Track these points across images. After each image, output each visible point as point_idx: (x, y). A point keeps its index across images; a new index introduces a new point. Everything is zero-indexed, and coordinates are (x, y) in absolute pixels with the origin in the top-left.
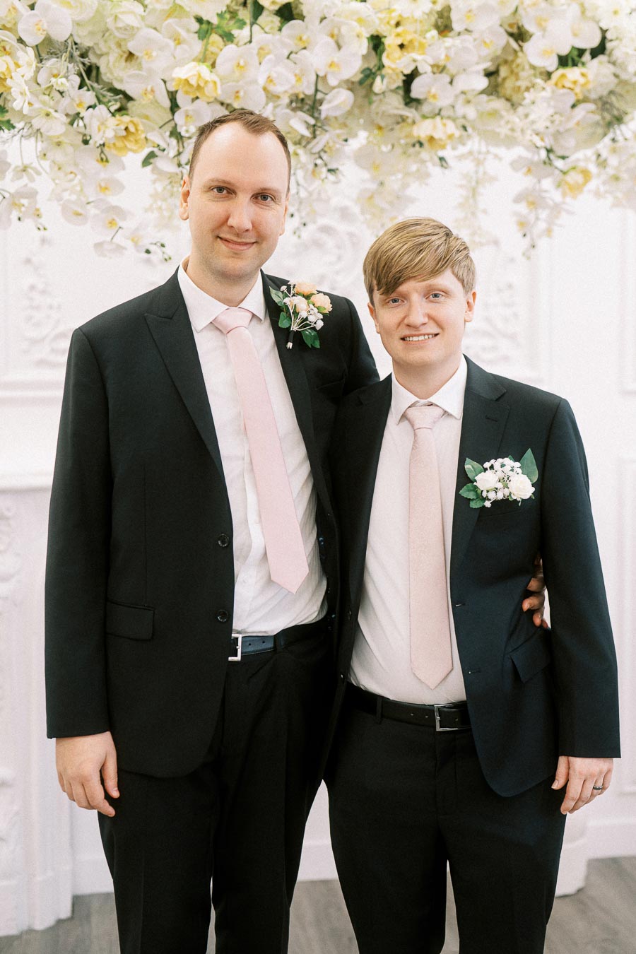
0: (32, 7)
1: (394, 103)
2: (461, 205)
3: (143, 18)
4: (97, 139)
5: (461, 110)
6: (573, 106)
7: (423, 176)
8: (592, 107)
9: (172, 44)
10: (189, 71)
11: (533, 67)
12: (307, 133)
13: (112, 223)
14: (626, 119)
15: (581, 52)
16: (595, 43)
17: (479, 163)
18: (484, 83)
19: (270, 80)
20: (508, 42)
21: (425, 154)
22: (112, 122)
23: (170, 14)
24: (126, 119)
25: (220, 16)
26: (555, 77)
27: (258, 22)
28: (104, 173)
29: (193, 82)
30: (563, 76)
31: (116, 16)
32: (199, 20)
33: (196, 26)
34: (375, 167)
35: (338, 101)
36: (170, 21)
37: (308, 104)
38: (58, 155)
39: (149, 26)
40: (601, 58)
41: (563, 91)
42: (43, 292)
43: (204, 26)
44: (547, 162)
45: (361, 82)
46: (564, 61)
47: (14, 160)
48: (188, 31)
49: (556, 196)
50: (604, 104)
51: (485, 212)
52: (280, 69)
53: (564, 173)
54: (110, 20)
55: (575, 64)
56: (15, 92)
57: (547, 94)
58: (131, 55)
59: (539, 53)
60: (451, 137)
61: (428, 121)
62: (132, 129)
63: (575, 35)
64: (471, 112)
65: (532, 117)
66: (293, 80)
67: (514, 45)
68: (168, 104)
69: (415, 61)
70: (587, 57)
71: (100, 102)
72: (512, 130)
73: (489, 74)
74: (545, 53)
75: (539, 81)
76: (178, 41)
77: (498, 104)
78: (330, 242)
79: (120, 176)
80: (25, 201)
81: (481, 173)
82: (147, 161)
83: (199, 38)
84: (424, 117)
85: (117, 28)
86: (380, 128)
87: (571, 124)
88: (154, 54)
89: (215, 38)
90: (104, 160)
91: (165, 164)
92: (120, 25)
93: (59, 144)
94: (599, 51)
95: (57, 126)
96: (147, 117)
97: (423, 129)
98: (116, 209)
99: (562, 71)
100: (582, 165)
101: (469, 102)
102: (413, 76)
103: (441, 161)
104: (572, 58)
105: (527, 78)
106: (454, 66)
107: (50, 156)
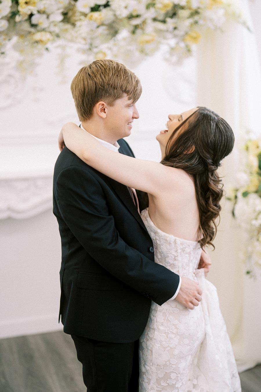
1: (26, 26)
5: (52, 28)
6: (98, 27)
8: (105, 27)
11: (80, 12)
14: (119, 33)
15: (99, 6)
16: (104, 2)
18: (61, 18)
21: (40, 46)
26: (89, 15)
34: (21, 51)
35: (1, 25)
40: (108, 8)
41: (91, 21)
44: (90, 49)
45: (11, 17)
46: (92, 10)
50: (110, 26)
53: (96, 54)
55: (97, 11)
57: (86, 23)
59: (83, 6)
60: (49, 40)
61: (39, 33)
64: (57, 30)
65: (80, 32)
67: (73, 2)
70: (101, 8)
72: (72, 37)
73: (64, 14)
75: (82, 17)
77: (68, 26)
84: (38, 31)
86: (21, 36)
87: (97, 35)
94: (107, 5)
97: (38, 36)
99: (92, 13)
100: (103, 51)
101: (55, 25)
102: (31, 15)
103: (47, 49)
104: (95, 9)
105: (77, 16)
106: (48, 11)
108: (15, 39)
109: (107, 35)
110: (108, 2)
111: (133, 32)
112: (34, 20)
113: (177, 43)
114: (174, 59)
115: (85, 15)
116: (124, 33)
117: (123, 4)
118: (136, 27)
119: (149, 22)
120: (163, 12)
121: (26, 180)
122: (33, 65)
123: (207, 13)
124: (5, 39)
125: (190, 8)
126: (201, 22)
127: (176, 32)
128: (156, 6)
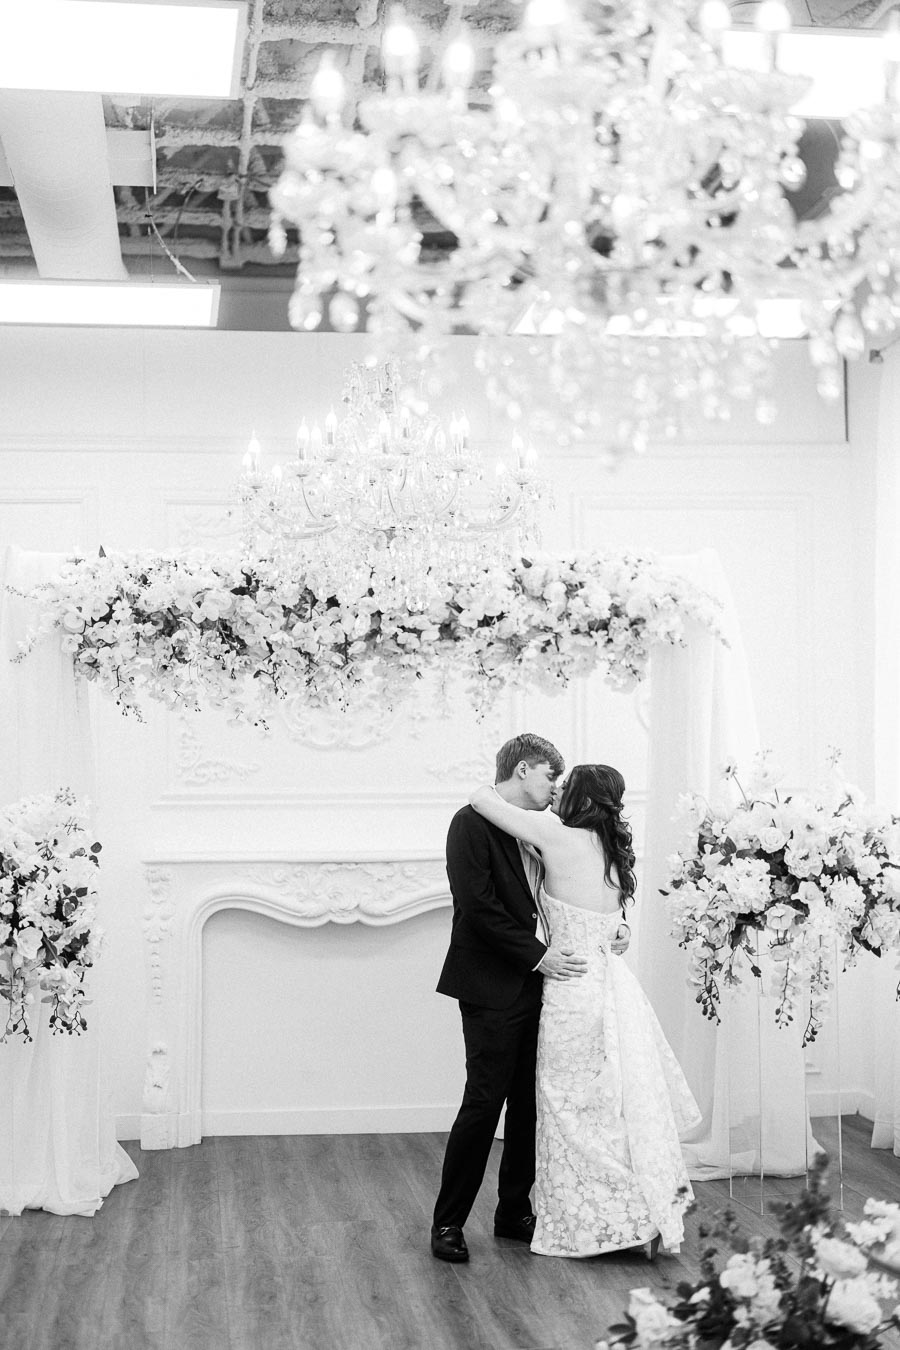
0: (199, 604)
1: (391, 646)
2: (436, 695)
3: (255, 607)
4: (230, 668)
5: (425, 649)
6: (490, 645)
7: (411, 682)
8: (501, 645)
9: (269, 619)
10: (277, 637)
11: (466, 626)
12: (341, 664)
13: (237, 710)
14: (523, 650)
15: (492, 618)
16: (499, 614)
18: (439, 634)
19: (321, 637)
20: (451, 613)
21: (406, 673)
22: (238, 658)
23: (269, 605)
24: (245, 657)
25: (295, 606)
26: (475, 632)
27: (315, 607)
28: (233, 684)
29: (280, 642)
30: (481, 631)
31: (241, 608)
32: (284, 607)
33: (282, 610)
34: (385, 675)
35: (357, 648)
36: (270, 609)
37: (342, 648)
38: (208, 675)
39: (258, 611)
40: (503, 622)
41: (481, 638)
42: (192, 738)
43: (287, 610)
45: (370, 637)
46: (481, 624)
47: (186, 678)
48: (279, 613)
50: (510, 642)
51: (450, 698)
52: (327, 632)
54: (238, 610)
55: (488, 625)
56: (190, 650)
57: (473, 640)
58: (247, 624)
59: (465, 620)
60: (419, 664)
61: (408, 656)
62: (248, 662)
64: (432, 650)
66: (333, 637)
67: (455, 614)
68: (267, 649)
70: (495, 619)
71: (232, 648)
74: (472, 620)
75: (466, 636)
76: (273, 617)
77: (449, 643)
78: (376, 705)
79: (241, 685)
80: (190, 698)
81: (446, 677)
82: (256, 676)
83: (285, 616)
84: (407, 653)
87: (489, 654)
89: (292, 614)
90: (234, 678)
92: (243, 611)
93: (209, 670)
95: (211, 661)
96: (256, 654)
97: (405, 660)
98: (237, 703)
99: (480, 629)
100: (502, 675)
101: (430, 645)
102: (396, 635)
103: (418, 674)
104: (486, 622)
105: (460, 632)
106: (418, 628)
107: (205, 676)
108: (377, 659)
109: (507, 652)
110: (503, 613)
111: (544, 650)
112: (400, 640)
114: (621, 682)
116: (531, 652)
118: (548, 643)
119: (566, 635)
120: (584, 624)
121: (388, 863)
123: (650, 625)
124: (363, 660)
125: (627, 616)
126: (642, 635)
127: (611, 646)
128: (571, 617)
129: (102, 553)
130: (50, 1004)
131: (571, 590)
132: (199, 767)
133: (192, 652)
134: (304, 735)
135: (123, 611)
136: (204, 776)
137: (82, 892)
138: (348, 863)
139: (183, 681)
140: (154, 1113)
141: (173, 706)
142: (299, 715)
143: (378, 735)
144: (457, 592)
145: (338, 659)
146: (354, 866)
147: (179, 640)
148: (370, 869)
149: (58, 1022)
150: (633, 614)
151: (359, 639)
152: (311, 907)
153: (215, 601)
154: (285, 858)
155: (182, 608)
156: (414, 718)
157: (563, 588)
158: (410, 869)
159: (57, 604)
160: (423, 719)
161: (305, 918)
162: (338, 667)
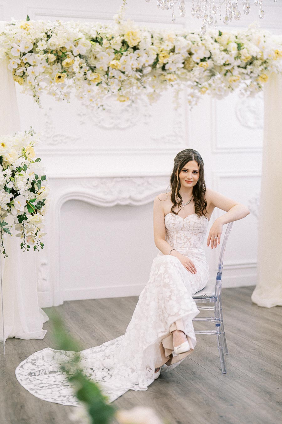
1: (160, 71)
3: (101, 49)
5: (177, 72)
6: (204, 71)
7: (166, 89)
8: (208, 71)
9: (108, 55)
11: (194, 62)
12: (139, 77)
17: (179, 85)
18: (182, 66)
19: (132, 65)
23: (108, 48)
25: (120, 49)
26: (200, 64)
27: (129, 50)
28: (89, 88)
29: (115, 65)
30: (202, 64)
31: (95, 49)
33: (114, 51)
35: (148, 70)
36: (108, 50)
37: (140, 70)
38: (78, 83)
40: (210, 60)
41: (201, 68)
42: (50, 124)
43: (116, 51)
44: (197, 86)
45: (153, 65)
46: (202, 60)
48: (112, 52)
49: (199, 94)
50: (211, 71)
52: (135, 62)
53: (201, 88)
54: (93, 50)
55: (204, 61)
57: (198, 68)
58: (96, 58)
59: (196, 58)
60: (175, 79)
63: (205, 54)
64: (179, 73)
65: (195, 74)
66: (137, 65)
67: (189, 56)
68: (107, 70)
69: (168, 60)
70: (207, 59)
72: (190, 77)
73: (183, 63)
75: (196, 65)
79: (93, 88)
81: (179, 88)
83: (115, 54)
84: (168, 74)
85: (95, 52)
86: (155, 76)
87: (203, 76)
88: (103, 58)
90: (90, 84)
91: (104, 85)
92: (96, 51)
93: (79, 80)
94: (209, 58)
96: (100, 73)
97: (168, 77)
100: (205, 86)
101: (179, 70)
102: (166, 64)
103: (172, 85)
105: (192, 64)
106: (177, 61)
107: (76, 83)
108: (150, 79)
109: (209, 76)
110: (211, 56)
111: (225, 75)
112: (167, 67)
113: (251, 82)
115: (198, 64)
116: (218, 76)
117: (221, 57)
118: (227, 71)
119: (236, 68)
120: (245, 62)
121: (141, 177)
122: (159, 95)
125: (262, 59)
126: (269, 68)
127: (252, 75)
128: (241, 58)
129: (28, 19)
130: (20, 237)
131: (239, 46)
132: (54, 137)
133: (75, 68)
134: (99, 122)
135: (42, 46)
136: (56, 141)
137: (44, 178)
138: (126, 177)
139: (66, 85)
140: (43, 291)
141: (59, 99)
142: (97, 113)
143: (131, 123)
144: (194, 44)
145: (138, 75)
146: (128, 179)
147: (67, 64)
148: (135, 180)
149: (26, 246)
150: (265, 58)
151: (149, 66)
152: (109, 197)
153: (84, 44)
154: (98, 175)
155: (68, 48)
156: (146, 116)
157: (236, 46)
158: (150, 180)
159: (7, 43)
160: (150, 116)
161: (107, 202)
162: (138, 79)
